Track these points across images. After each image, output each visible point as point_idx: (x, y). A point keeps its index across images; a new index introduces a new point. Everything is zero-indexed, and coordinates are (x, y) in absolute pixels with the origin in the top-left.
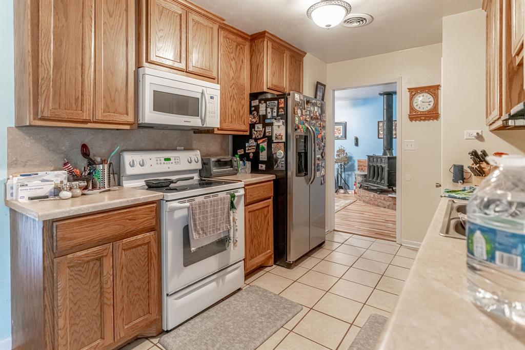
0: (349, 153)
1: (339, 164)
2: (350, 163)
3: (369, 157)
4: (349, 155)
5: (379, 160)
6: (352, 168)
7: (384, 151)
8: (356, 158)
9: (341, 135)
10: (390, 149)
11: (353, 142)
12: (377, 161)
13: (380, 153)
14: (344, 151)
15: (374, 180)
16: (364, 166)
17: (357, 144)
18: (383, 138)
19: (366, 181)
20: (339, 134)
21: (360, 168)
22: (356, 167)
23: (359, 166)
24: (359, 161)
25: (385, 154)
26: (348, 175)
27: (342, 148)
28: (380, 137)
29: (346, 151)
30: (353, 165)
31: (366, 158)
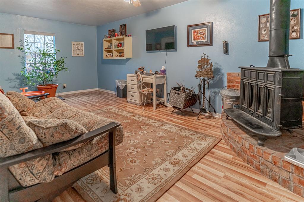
0: (216, 63)
1: (202, 78)
2: (217, 78)
3: (243, 69)
4: (214, 66)
5: (261, 76)
6: (219, 85)
7: (272, 60)
8: (225, 71)
9: (206, 40)
10: (283, 56)
11: (222, 48)
12: (258, 78)
13: (263, 64)
14: (208, 61)
15: (252, 109)
16: (237, 82)
17: (226, 51)
18: (270, 40)
19: (238, 107)
20: (204, 38)
21: (231, 84)
22: (226, 84)
23: (228, 82)
24: (229, 75)
25: (272, 64)
26: (215, 92)
27: (206, 57)
28: (262, 39)
29: (210, 62)
30: (221, 81)
31: (239, 71)
